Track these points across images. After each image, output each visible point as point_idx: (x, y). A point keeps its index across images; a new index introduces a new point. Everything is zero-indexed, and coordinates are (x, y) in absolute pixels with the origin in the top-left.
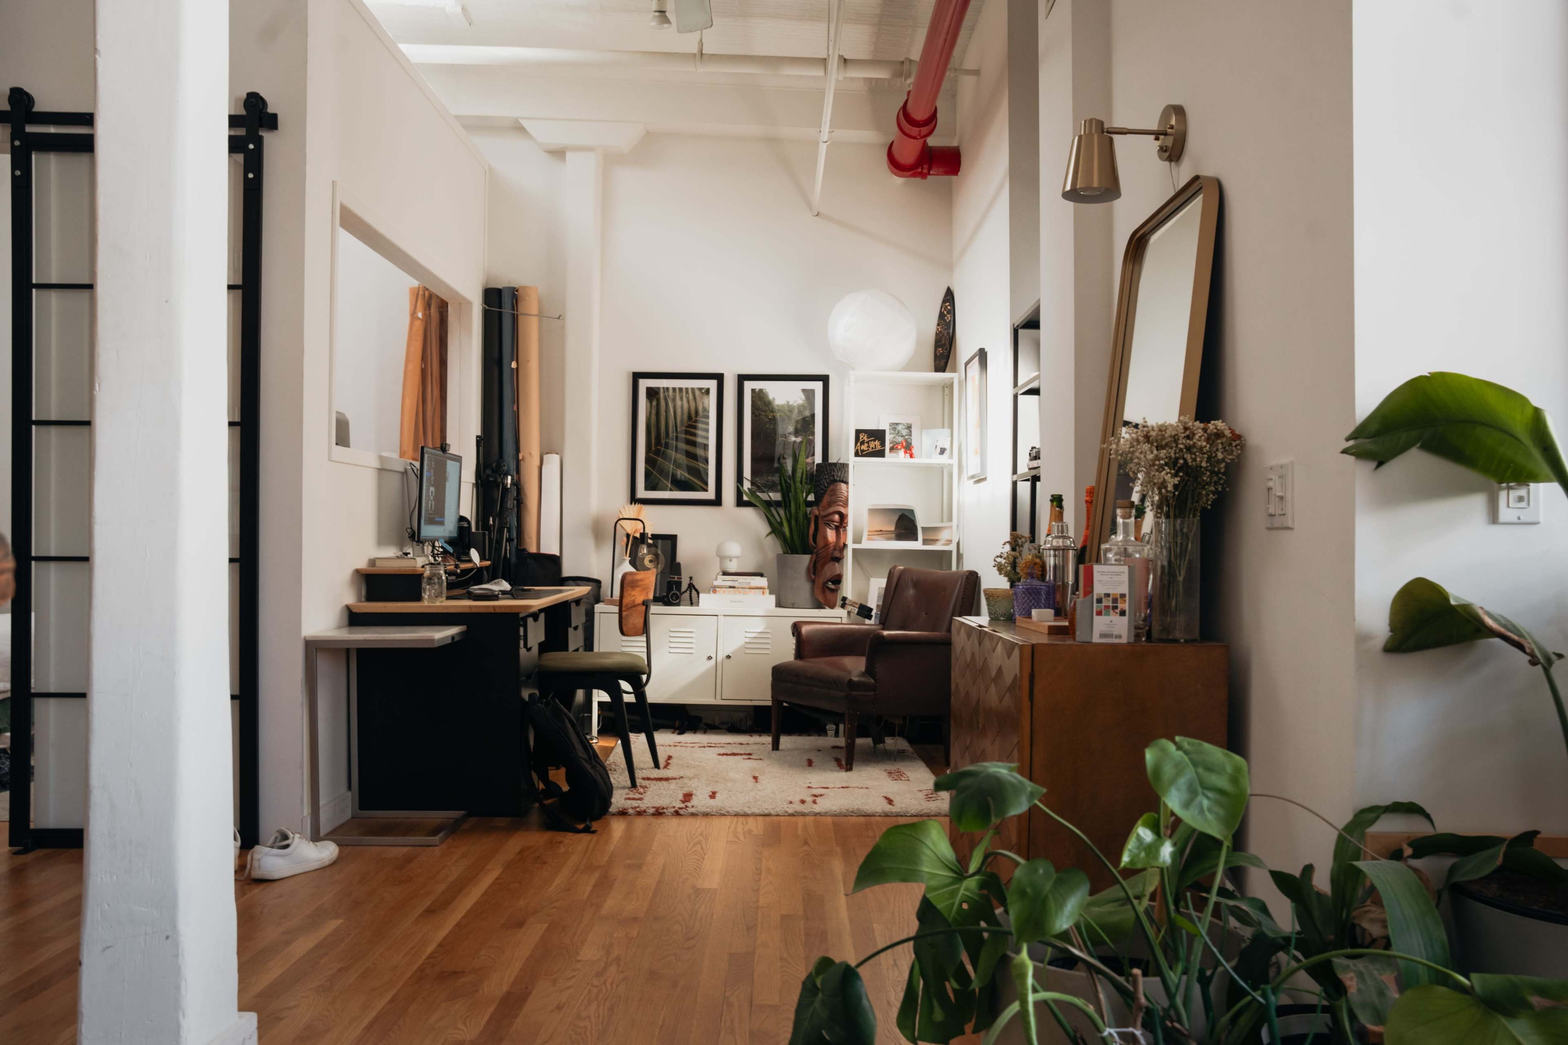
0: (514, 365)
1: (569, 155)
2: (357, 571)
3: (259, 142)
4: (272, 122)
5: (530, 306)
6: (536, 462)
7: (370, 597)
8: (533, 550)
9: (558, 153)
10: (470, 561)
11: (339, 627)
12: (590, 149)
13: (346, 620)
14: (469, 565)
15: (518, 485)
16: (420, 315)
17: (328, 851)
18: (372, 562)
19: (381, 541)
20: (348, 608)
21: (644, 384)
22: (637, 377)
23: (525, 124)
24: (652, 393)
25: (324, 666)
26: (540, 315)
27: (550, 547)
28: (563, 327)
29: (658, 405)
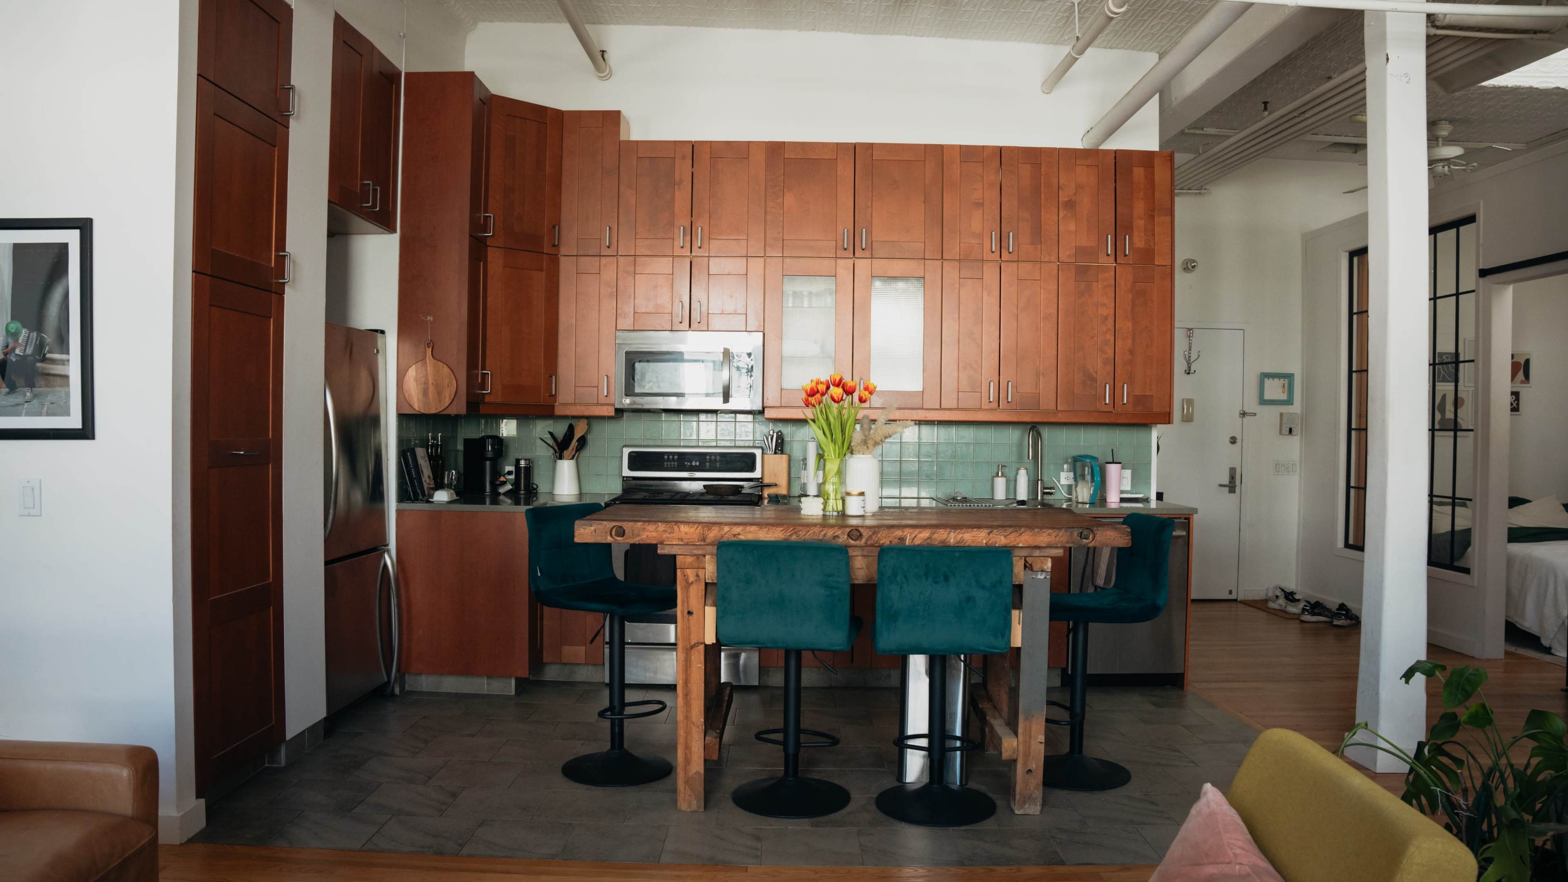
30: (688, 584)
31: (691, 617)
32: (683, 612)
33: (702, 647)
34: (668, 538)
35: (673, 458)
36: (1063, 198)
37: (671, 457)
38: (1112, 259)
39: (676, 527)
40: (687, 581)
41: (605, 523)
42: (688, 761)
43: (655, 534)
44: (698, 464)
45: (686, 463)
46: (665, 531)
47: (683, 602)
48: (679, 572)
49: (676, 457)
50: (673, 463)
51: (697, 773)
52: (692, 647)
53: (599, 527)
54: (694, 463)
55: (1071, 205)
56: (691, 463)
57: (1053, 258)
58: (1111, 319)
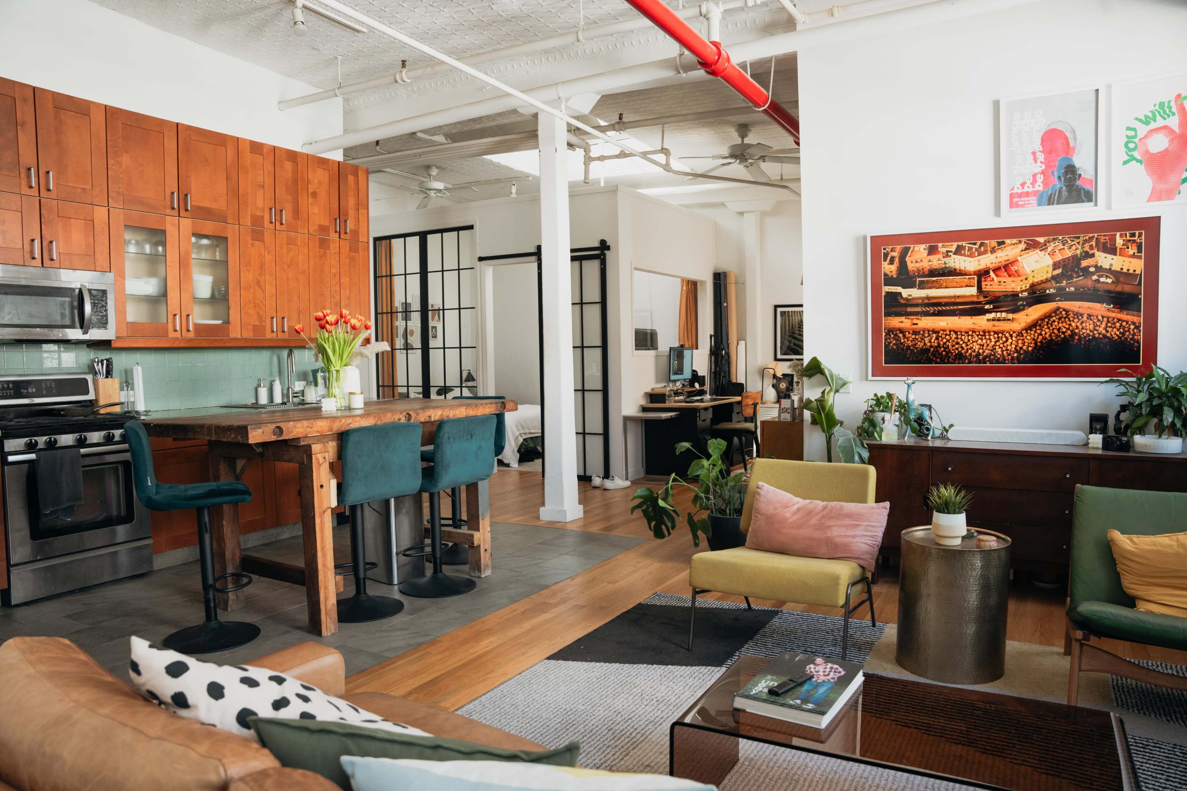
0: (725, 304)
1: (745, 214)
2: (646, 393)
3: (605, 255)
4: (608, 248)
5: (731, 280)
6: (736, 344)
7: (651, 402)
8: (734, 381)
9: (741, 214)
10: (695, 387)
11: (639, 412)
12: (754, 212)
13: (641, 409)
14: (694, 389)
15: (728, 354)
16: (684, 288)
17: (628, 483)
18: (653, 389)
19: (657, 382)
20: (641, 406)
21: (779, 310)
22: (776, 307)
23: (726, 203)
24: (783, 313)
25: (630, 425)
26: (736, 283)
27: (741, 380)
28: (745, 288)
29: (785, 319)
30: (320, 465)
31: (322, 490)
32: (317, 487)
33: (330, 510)
34: (310, 432)
35: (8, 387)
36: (310, 191)
37: (6, 386)
38: (337, 235)
39: (314, 423)
40: (318, 462)
41: (269, 425)
42: (326, 599)
43: (302, 430)
44: (34, 390)
45: (22, 391)
46: (308, 427)
47: (317, 479)
48: (313, 457)
49: (11, 385)
50: (8, 391)
51: (333, 604)
52: (324, 512)
53: (266, 429)
54: (30, 390)
55: (314, 194)
56: (27, 390)
57: (306, 231)
58: (338, 276)
